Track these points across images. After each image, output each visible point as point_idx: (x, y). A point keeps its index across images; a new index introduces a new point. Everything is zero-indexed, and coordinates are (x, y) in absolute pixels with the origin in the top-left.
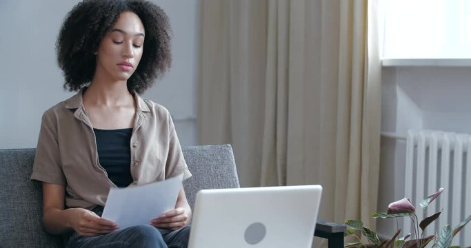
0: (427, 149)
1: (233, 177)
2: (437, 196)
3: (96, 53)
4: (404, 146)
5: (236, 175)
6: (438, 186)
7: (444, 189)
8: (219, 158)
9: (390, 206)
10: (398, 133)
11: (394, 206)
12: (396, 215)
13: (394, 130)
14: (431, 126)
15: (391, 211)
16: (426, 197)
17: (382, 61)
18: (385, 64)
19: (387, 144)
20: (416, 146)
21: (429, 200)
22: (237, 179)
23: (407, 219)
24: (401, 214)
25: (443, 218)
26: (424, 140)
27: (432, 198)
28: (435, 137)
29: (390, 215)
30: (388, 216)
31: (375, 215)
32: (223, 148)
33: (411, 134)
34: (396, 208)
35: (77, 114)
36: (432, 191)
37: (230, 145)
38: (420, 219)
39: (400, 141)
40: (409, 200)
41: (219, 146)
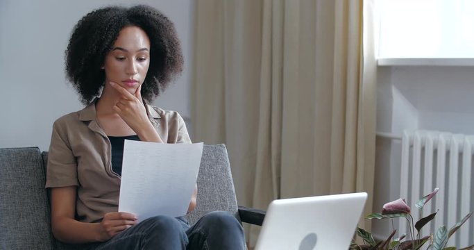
0: (423, 149)
1: (228, 177)
2: (432, 196)
3: (103, 68)
4: (400, 146)
5: (230, 175)
6: (434, 185)
7: (440, 188)
8: (213, 157)
9: (384, 207)
10: (393, 133)
11: (388, 207)
12: (391, 216)
13: (389, 130)
14: (426, 125)
15: (385, 212)
16: (421, 197)
17: (377, 61)
18: (380, 63)
19: (382, 144)
20: (411, 146)
21: (424, 200)
22: (231, 178)
23: (402, 220)
24: (397, 215)
25: (439, 219)
26: (419, 139)
27: (427, 198)
28: (431, 136)
29: (385, 216)
30: (384, 216)
31: (371, 216)
32: (218, 148)
33: (407, 135)
34: (391, 209)
35: (91, 126)
36: (428, 191)
37: (224, 145)
38: (416, 220)
39: (395, 141)
40: (404, 200)
41: (213, 146)
